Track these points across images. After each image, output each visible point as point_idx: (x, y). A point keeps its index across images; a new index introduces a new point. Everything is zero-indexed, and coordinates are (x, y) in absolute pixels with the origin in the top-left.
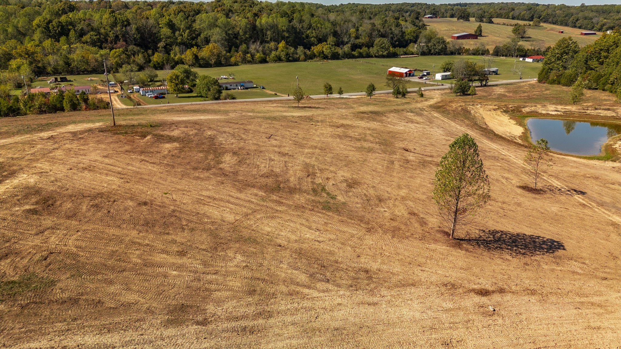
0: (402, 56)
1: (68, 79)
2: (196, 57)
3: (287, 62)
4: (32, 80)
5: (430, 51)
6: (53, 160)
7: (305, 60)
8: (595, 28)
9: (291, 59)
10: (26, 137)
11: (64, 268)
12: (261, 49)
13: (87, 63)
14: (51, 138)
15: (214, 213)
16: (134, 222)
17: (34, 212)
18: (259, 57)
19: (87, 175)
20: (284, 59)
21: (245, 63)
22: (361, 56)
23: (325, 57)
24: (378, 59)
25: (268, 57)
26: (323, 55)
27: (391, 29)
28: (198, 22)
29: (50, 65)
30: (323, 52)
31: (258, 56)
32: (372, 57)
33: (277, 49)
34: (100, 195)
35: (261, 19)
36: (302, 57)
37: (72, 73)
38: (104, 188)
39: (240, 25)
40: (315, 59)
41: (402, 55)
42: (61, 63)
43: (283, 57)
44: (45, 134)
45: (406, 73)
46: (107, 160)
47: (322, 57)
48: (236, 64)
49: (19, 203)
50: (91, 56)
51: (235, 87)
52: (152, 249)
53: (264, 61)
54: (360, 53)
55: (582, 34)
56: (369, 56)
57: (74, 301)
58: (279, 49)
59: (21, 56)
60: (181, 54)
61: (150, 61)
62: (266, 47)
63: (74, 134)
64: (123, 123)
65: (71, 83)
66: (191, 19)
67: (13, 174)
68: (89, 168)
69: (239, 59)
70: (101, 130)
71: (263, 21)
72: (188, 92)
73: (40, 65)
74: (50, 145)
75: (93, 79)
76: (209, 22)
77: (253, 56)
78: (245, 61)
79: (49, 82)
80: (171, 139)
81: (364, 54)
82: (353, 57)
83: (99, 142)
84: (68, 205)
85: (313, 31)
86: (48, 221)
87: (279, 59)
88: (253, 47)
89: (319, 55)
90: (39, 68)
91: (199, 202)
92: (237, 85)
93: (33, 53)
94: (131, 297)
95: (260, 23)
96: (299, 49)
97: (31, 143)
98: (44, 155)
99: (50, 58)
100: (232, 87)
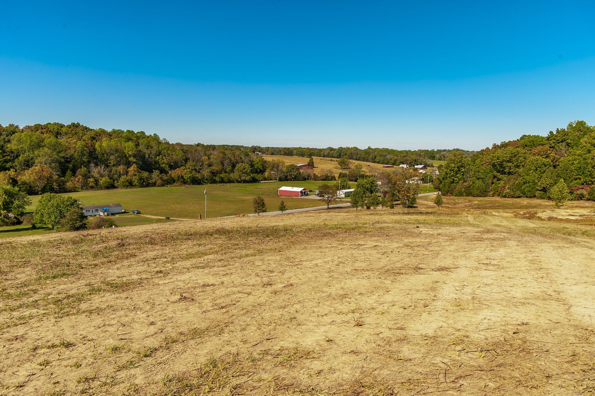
0: (262, 182)
3: (142, 187)
5: (286, 177)
7: (163, 185)
8: (390, 163)
9: (145, 184)
12: (106, 173)
18: (106, 182)
20: (137, 184)
21: (87, 189)
22: (222, 181)
23: (185, 182)
24: (241, 184)
25: (116, 182)
26: (182, 180)
27: (241, 158)
28: (14, 142)
30: (182, 177)
31: (103, 181)
32: (233, 182)
33: (127, 173)
35: (102, 143)
36: (159, 182)
39: (75, 147)
40: (175, 184)
41: (262, 180)
43: (136, 182)
45: (301, 192)
47: (181, 182)
48: (74, 190)
51: (95, 213)
53: (111, 186)
54: (222, 178)
55: (384, 167)
56: (230, 181)
58: (130, 174)
62: (113, 171)
66: (4, 139)
69: (79, 185)
71: (104, 144)
72: (13, 224)
76: (31, 141)
77: (96, 181)
78: (86, 187)
81: (226, 179)
82: (214, 182)
85: (164, 158)
87: (130, 184)
88: (95, 171)
89: (178, 180)
92: (97, 211)
95: (100, 146)
96: (154, 173)
100: (90, 213)
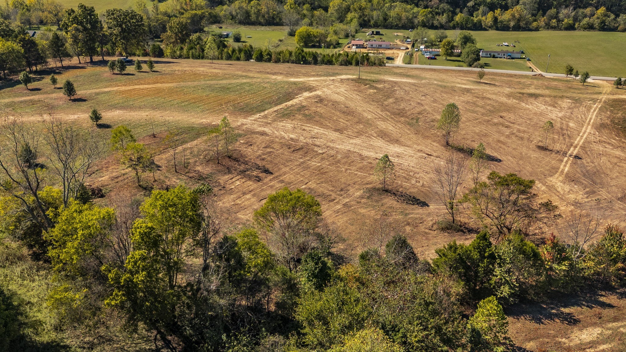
1: (381, 33)
2: (495, 19)
3: (600, 31)
4: (357, 32)
6: (329, 89)
9: (606, 28)
10: (325, 78)
11: (318, 115)
12: (573, 14)
13: (400, 19)
14: (333, 80)
15: (365, 114)
16: (340, 111)
17: (317, 102)
18: (567, 23)
19: (336, 95)
20: (597, 27)
21: (548, 28)
25: (577, 24)
29: (373, 19)
31: (564, 22)
33: (592, 15)
34: (336, 102)
37: (386, 27)
38: (338, 100)
42: (381, 18)
44: (332, 78)
46: (345, 92)
48: (537, 29)
49: (314, 99)
50: (404, 14)
51: (502, 56)
52: (340, 118)
57: (317, 121)
58: (595, 16)
59: (355, 10)
60: (482, 16)
61: (453, 20)
62: (580, 13)
63: (342, 79)
64: (364, 78)
65: (381, 36)
67: (315, 90)
68: (338, 93)
69: (543, 24)
70: (352, 80)
73: (366, 19)
74: (331, 83)
75: (399, 34)
77: (559, 22)
78: (548, 27)
79: (367, 34)
80: (376, 88)
83: (347, 85)
84: (326, 102)
86: (319, 105)
87: (590, 27)
88: (564, 12)
90: (364, 21)
91: (364, 111)
92: (504, 55)
93: (364, 9)
94: (329, 125)
96: (621, 17)
97: (325, 81)
98: (328, 86)
99: (375, 13)
100: (500, 56)
